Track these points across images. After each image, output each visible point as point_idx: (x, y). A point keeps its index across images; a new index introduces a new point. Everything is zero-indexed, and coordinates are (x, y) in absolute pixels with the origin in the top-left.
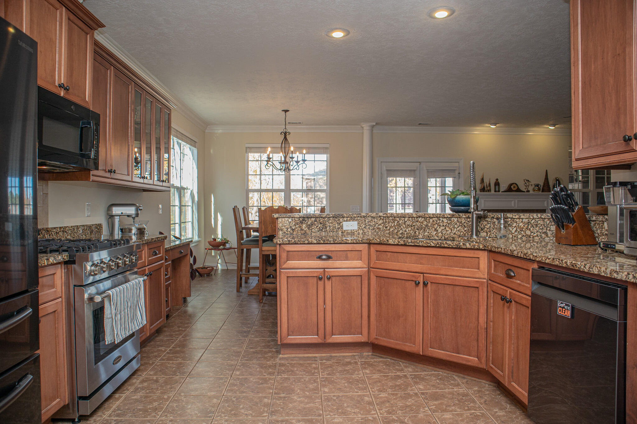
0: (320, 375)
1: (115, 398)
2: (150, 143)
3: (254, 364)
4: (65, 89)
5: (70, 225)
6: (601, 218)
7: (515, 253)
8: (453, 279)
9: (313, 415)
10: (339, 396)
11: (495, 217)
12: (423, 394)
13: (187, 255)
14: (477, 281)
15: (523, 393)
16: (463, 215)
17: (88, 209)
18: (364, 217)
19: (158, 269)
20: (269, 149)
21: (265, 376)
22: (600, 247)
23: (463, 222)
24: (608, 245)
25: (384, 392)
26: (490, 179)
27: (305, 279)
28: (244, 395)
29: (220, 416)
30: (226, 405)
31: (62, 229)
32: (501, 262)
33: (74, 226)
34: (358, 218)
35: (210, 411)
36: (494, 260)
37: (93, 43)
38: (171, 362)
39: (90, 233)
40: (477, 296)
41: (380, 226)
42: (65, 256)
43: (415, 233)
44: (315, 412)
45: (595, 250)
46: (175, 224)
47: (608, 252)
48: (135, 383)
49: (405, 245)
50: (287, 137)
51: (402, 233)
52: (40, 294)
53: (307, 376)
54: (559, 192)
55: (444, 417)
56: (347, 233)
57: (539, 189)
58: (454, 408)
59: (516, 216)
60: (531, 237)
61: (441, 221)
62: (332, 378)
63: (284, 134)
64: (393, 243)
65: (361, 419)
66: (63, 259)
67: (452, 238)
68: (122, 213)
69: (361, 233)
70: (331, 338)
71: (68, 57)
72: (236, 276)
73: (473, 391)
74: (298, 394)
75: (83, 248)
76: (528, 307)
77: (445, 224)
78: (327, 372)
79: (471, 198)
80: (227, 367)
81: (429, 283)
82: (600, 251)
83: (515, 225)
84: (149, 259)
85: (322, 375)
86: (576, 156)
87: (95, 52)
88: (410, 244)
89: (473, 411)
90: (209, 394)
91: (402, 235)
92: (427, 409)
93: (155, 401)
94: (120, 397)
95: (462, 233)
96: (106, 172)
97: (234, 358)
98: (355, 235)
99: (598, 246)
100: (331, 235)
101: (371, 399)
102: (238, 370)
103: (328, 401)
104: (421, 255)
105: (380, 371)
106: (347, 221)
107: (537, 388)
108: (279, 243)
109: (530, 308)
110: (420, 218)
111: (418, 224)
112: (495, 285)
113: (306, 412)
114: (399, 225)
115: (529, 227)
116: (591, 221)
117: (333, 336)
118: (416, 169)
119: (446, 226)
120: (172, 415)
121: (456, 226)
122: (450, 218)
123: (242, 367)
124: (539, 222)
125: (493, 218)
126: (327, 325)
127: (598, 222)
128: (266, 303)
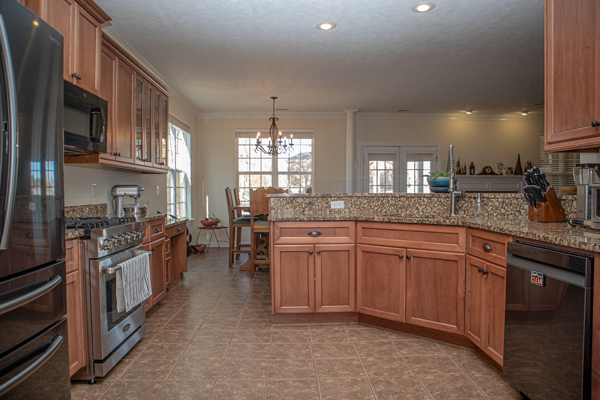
0: (312, 342)
1: (125, 362)
2: (149, 128)
3: (250, 332)
4: (77, 78)
5: (79, 205)
6: (570, 197)
7: (492, 229)
8: (434, 253)
9: (307, 376)
10: (329, 361)
11: (472, 197)
12: (406, 358)
13: (184, 233)
14: (456, 255)
15: (498, 356)
16: (443, 195)
17: (94, 190)
18: (350, 197)
19: (159, 246)
20: (259, 134)
21: (261, 343)
22: (569, 223)
23: (442, 202)
24: (577, 221)
25: (371, 356)
26: (465, 163)
27: (297, 253)
28: (243, 359)
29: (223, 378)
30: (227, 368)
31: (72, 209)
32: (478, 237)
33: (82, 206)
34: (345, 198)
35: (213, 373)
36: (472, 236)
37: (101, 36)
38: (173, 331)
39: (97, 212)
40: (456, 268)
41: (365, 206)
42: (81, 232)
43: (398, 211)
44: (309, 374)
45: (565, 226)
46: (170, 204)
47: (576, 228)
48: (142, 349)
49: (389, 222)
50: (276, 122)
51: (386, 212)
52: (67, 264)
53: (300, 342)
54: (532, 173)
55: (426, 378)
56: (335, 211)
57: (512, 172)
58: (435, 370)
59: (492, 196)
60: (506, 215)
61: (422, 201)
62: (323, 344)
63: (272, 120)
64: (378, 220)
65: (351, 380)
66: (80, 234)
67: (432, 216)
68: (125, 194)
69: (347, 211)
70: (321, 309)
71: (79, 48)
72: (229, 253)
73: (452, 356)
74: (292, 359)
75: (96, 225)
76: (504, 278)
77: (425, 203)
78: (318, 340)
79: (450, 179)
80: (226, 335)
81: (412, 257)
82: (569, 227)
83: (490, 204)
84: (152, 236)
85: (313, 342)
86: (548, 140)
87: (103, 44)
88: (394, 221)
89: (453, 373)
90: (210, 358)
91: (386, 214)
92: (410, 371)
93: (162, 365)
94: (130, 362)
95: (441, 212)
96: (112, 155)
97: (231, 327)
98: (342, 214)
99: (568, 223)
100: (320, 213)
101: (359, 363)
102: (236, 337)
103: (320, 365)
104: (404, 232)
105: (366, 338)
106: (334, 200)
107: (510, 354)
108: (273, 220)
109: (505, 278)
110: (403, 198)
111: (401, 203)
112: (473, 259)
113: (301, 374)
114: (383, 204)
115: (504, 206)
116: (562, 200)
117: (323, 307)
118: (396, 153)
119: (426, 205)
120: (178, 377)
121: (436, 205)
122: (430, 197)
123: (239, 334)
124: (513, 201)
125: (471, 197)
126: (317, 296)
127: (568, 201)
128: (257, 278)
